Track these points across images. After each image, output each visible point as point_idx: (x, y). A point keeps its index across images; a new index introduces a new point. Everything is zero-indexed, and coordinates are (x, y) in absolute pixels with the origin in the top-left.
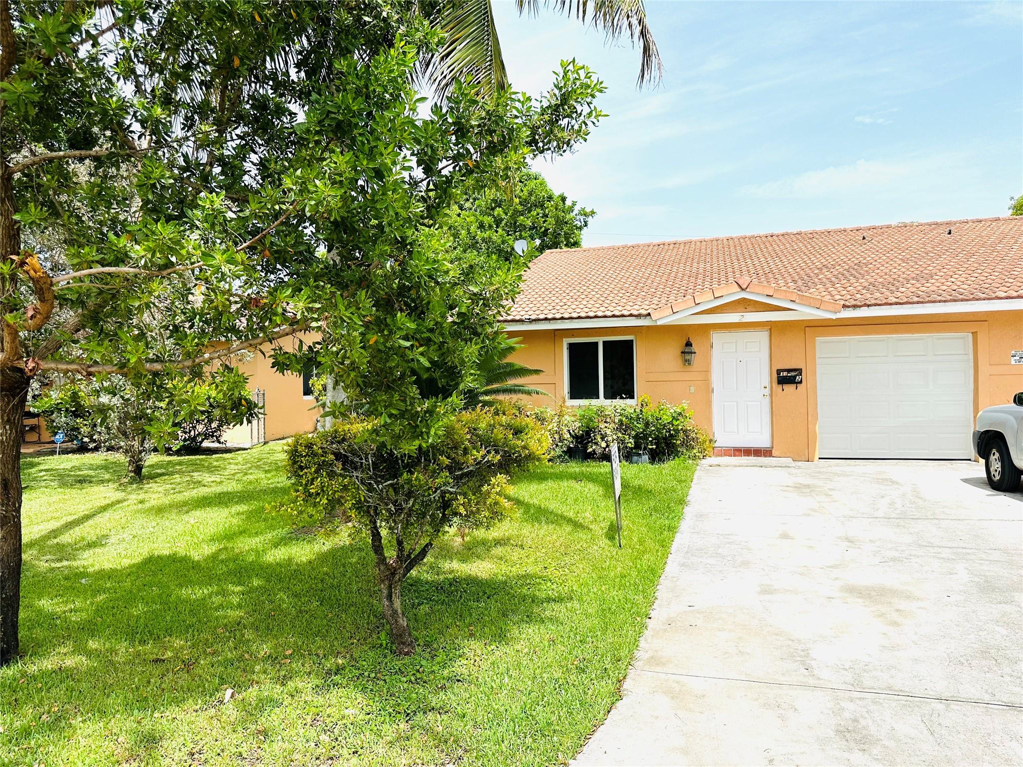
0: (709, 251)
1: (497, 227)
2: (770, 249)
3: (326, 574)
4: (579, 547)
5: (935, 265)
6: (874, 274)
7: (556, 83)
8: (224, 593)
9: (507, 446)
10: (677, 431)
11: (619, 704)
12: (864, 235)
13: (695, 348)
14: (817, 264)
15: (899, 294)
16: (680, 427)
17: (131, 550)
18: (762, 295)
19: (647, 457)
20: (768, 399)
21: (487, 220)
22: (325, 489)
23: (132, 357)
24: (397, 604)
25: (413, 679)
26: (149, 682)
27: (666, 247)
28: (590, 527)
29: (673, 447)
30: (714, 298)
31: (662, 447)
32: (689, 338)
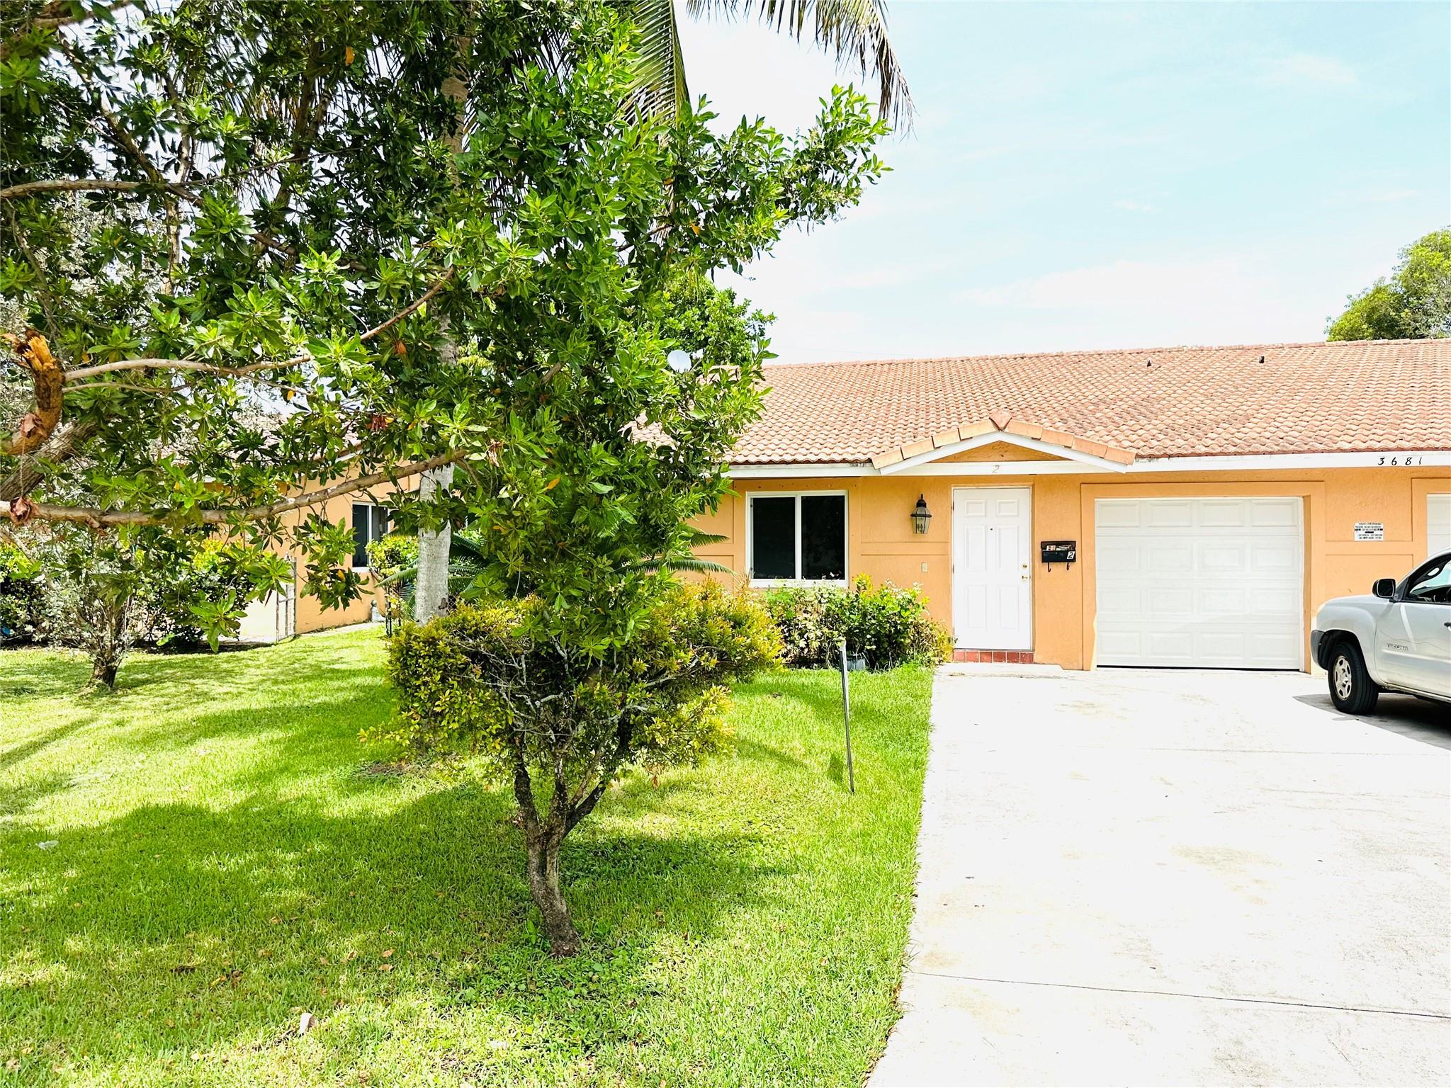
0: (938, 375)
2: (1023, 375)
3: (424, 833)
4: (792, 790)
5: (1249, 403)
6: (1170, 413)
7: (821, 117)
8: (270, 863)
9: (725, 645)
10: (906, 626)
11: (899, 1024)
12: (1150, 361)
13: (930, 509)
14: (1090, 397)
15: (1210, 442)
16: (910, 620)
17: (111, 796)
18: (1026, 437)
19: (863, 661)
20: (1028, 583)
22: (456, 706)
23: (188, 500)
24: (554, 879)
25: (585, 991)
26: (174, 1004)
27: (879, 368)
28: (804, 762)
29: (900, 648)
30: (960, 441)
31: (885, 648)
32: (922, 495)
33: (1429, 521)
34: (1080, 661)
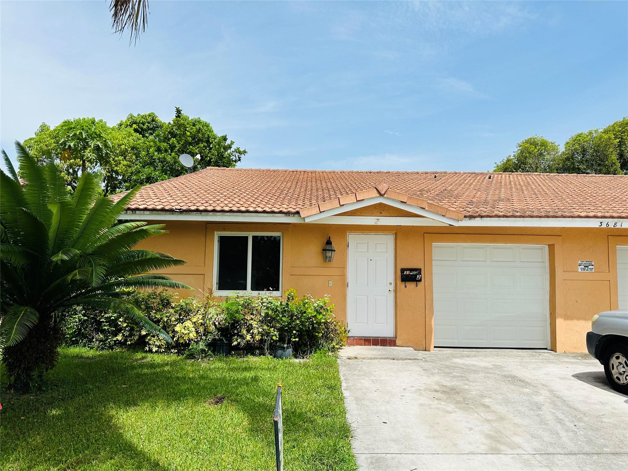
1: (171, 152)
10: (319, 323)
13: (334, 245)
16: (322, 320)
18: (398, 201)
19: (290, 350)
20: (392, 294)
21: (164, 145)
27: (299, 173)
29: (315, 338)
30: (356, 201)
31: (305, 340)
32: (330, 237)
33: (618, 261)
34: (424, 343)
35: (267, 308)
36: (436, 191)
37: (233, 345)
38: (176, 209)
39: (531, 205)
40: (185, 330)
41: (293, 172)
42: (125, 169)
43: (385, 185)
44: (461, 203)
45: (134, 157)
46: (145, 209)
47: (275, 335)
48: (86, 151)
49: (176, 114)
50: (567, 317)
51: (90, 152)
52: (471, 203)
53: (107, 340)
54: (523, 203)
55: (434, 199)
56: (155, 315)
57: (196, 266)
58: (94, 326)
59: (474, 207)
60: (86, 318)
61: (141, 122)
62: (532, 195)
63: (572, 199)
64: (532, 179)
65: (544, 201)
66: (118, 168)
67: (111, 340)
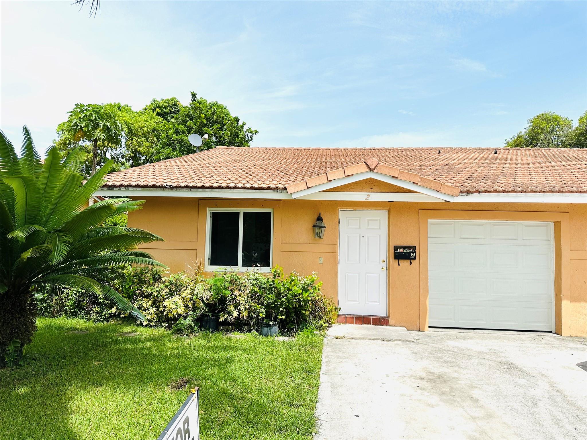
1: (189, 134)
10: (306, 302)
13: (325, 222)
16: (309, 298)
18: (388, 176)
19: (276, 328)
20: (385, 272)
21: (181, 127)
29: (302, 316)
30: (344, 177)
31: (293, 317)
32: (320, 213)
34: (418, 323)
35: (253, 285)
36: (437, 166)
37: (219, 321)
38: (167, 185)
39: (536, 180)
40: (173, 305)
41: (297, 150)
42: (147, 150)
43: (375, 159)
44: (460, 178)
45: (155, 138)
46: (138, 186)
47: (262, 312)
48: (96, 131)
49: (192, 98)
50: (574, 299)
51: (100, 132)
52: (470, 177)
53: (102, 312)
54: (527, 178)
55: (432, 174)
56: (146, 289)
57: (189, 241)
58: (92, 298)
59: (472, 182)
60: (83, 291)
61: (163, 106)
62: (538, 170)
63: (582, 173)
64: (541, 154)
65: (551, 175)
66: (141, 149)
67: (107, 312)
